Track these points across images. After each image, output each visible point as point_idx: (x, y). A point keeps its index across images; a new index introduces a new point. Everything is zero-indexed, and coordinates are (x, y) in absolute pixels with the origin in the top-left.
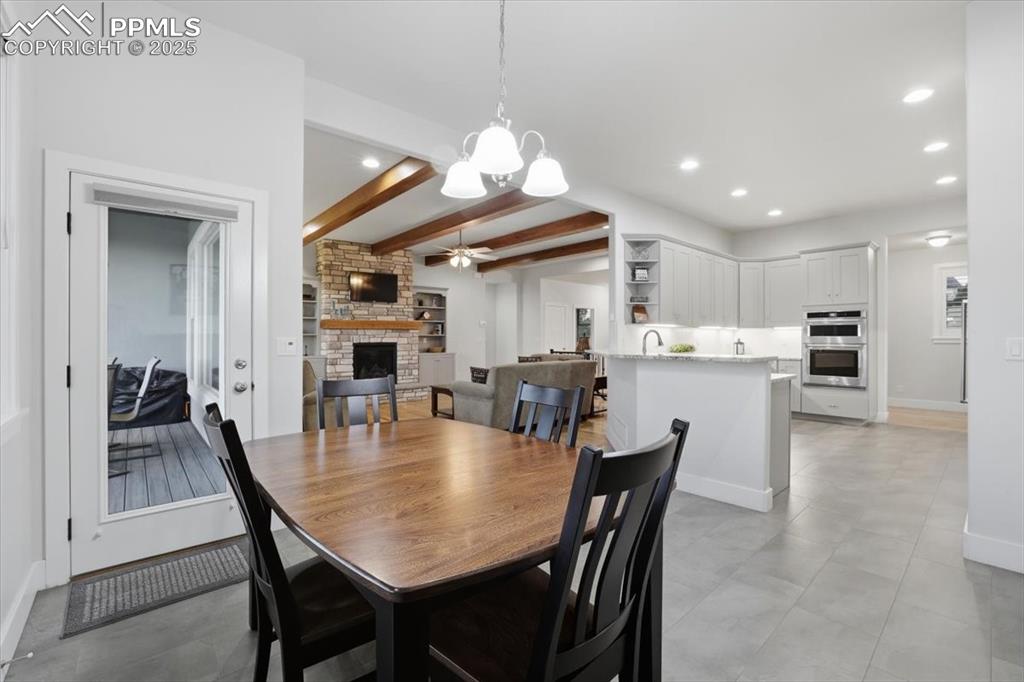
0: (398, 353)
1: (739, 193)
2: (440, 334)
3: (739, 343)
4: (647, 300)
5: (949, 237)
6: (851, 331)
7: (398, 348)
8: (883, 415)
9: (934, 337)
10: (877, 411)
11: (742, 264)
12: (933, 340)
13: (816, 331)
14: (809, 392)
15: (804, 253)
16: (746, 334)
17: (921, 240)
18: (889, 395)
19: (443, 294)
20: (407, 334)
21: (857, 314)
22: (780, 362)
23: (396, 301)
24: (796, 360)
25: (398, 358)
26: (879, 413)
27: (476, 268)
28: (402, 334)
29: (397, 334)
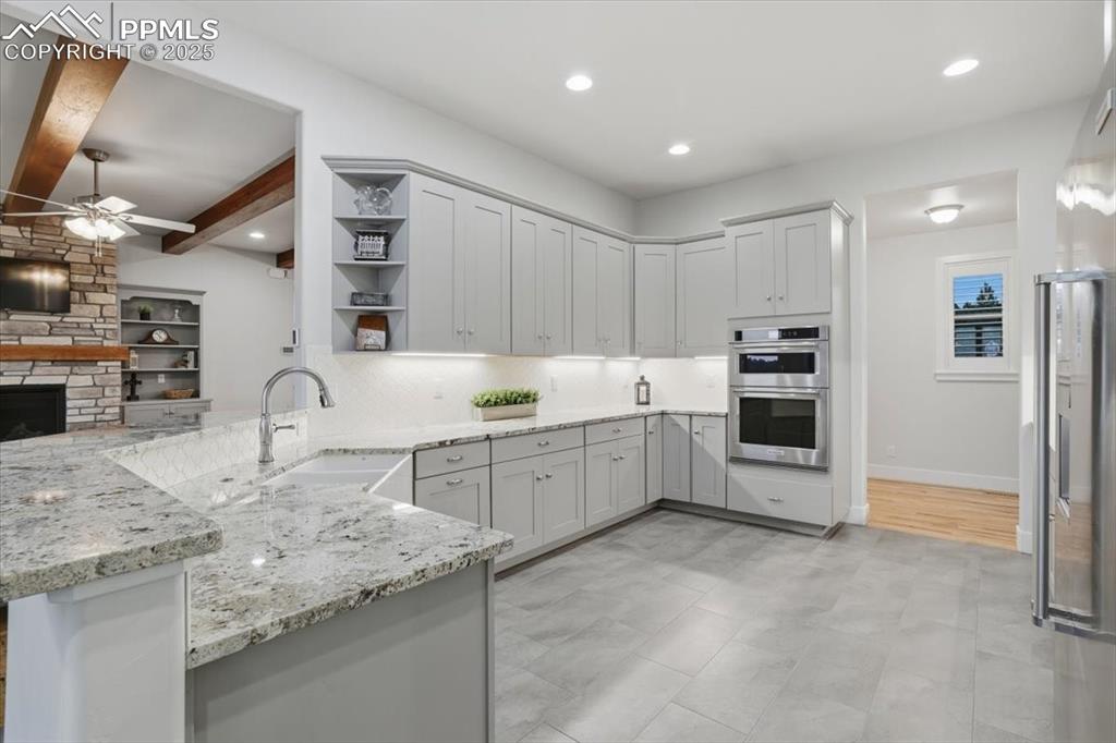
0: (69, 404)
1: (579, 83)
2: (191, 367)
3: (643, 382)
4: (387, 300)
5: (960, 207)
6: (804, 363)
7: (68, 393)
8: (859, 511)
9: (938, 371)
10: (850, 505)
11: (637, 246)
12: (936, 375)
13: (748, 365)
14: (740, 474)
15: (730, 224)
16: (654, 369)
17: (918, 213)
18: (870, 460)
19: (194, 300)
20: (91, 369)
21: (811, 333)
22: (694, 418)
23: (69, 311)
24: (717, 416)
25: (69, 412)
26: (854, 507)
27: (275, 261)
28: (76, 369)
29: (67, 369)
